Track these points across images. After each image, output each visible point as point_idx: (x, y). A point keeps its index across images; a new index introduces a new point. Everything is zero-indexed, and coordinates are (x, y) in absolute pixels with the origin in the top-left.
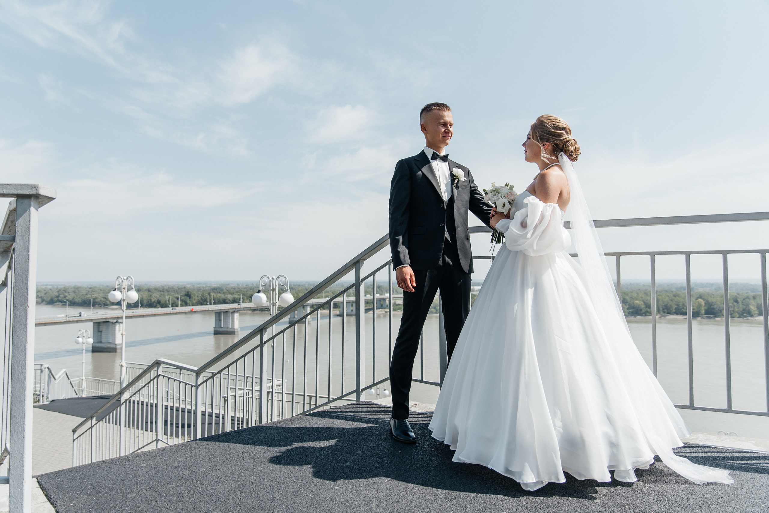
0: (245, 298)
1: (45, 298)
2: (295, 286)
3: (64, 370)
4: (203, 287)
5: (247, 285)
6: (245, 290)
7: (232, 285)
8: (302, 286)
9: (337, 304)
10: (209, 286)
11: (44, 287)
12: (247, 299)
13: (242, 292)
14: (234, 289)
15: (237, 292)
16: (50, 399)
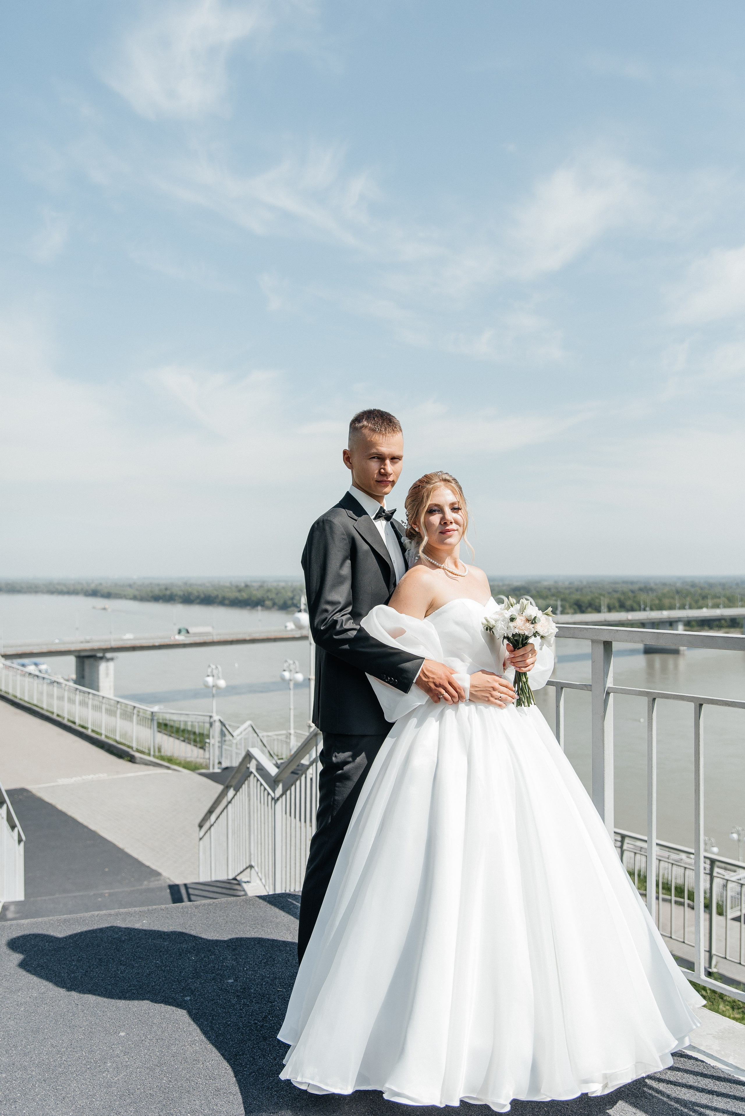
0: (567, 605)
1: (276, 601)
2: (656, 584)
3: (249, 723)
4: (498, 586)
5: (570, 583)
6: (567, 591)
7: (546, 583)
8: (670, 585)
9: (738, 621)
10: (509, 585)
11: (275, 584)
12: (571, 607)
13: (562, 596)
14: (549, 589)
15: (553, 595)
16: (224, 765)
